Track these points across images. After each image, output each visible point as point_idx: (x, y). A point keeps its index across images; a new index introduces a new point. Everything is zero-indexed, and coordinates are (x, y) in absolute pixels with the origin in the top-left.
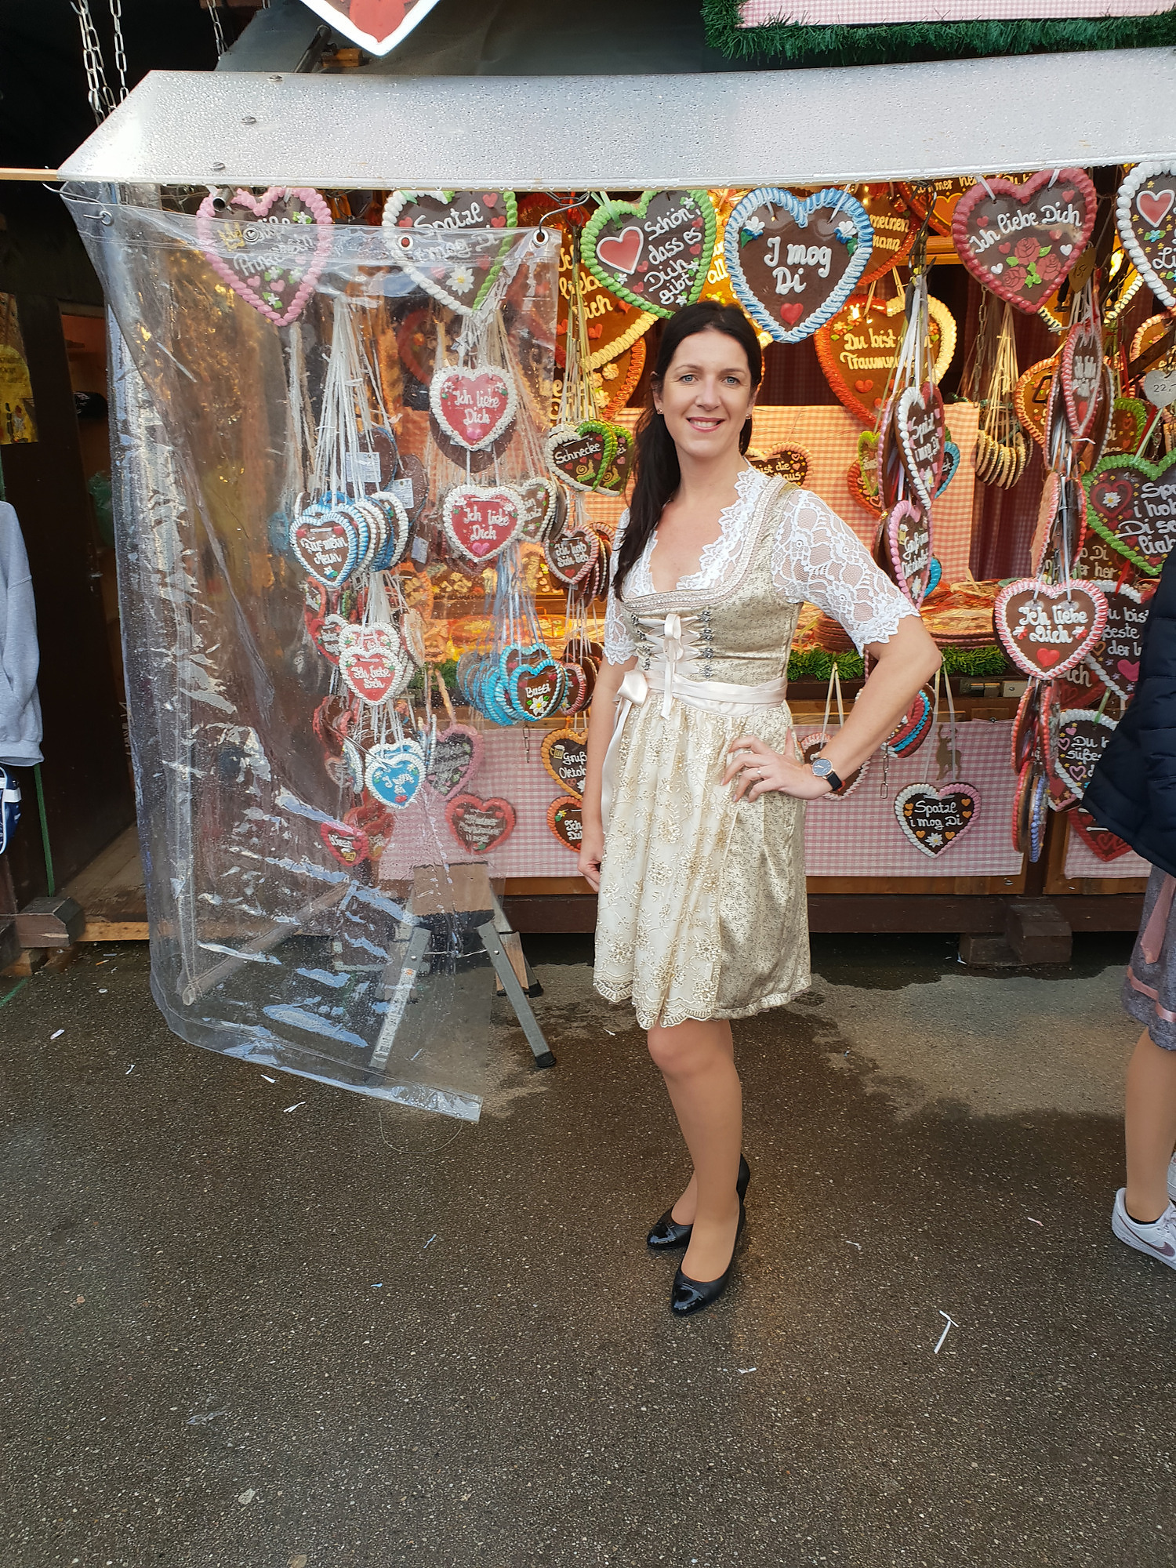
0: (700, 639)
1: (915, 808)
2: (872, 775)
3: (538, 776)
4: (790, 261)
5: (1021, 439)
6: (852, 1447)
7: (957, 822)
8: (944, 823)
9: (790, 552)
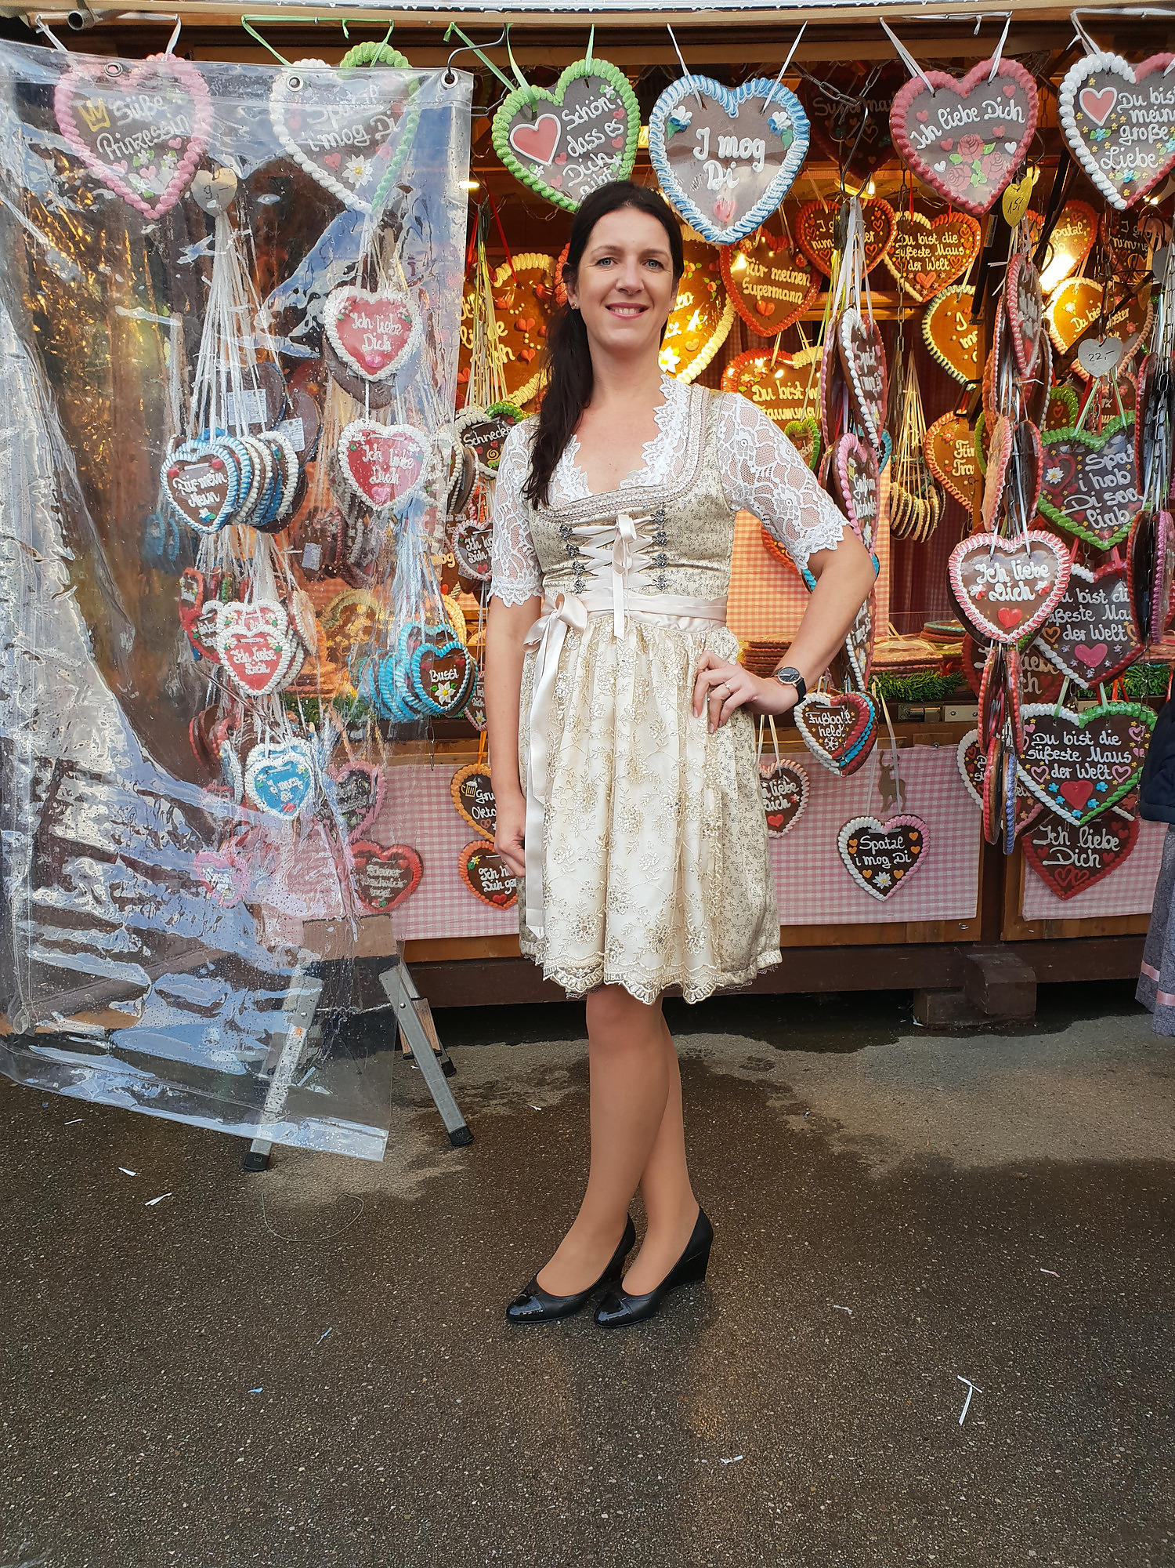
0: (653, 545)
1: (859, 844)
2: (811, 809)
3: (448, 819)
4: (721, 154)
5: (934, 491)
6: (876, 1544)
7: (906, 859)
8: (891, 860)
9: (735, 451)
